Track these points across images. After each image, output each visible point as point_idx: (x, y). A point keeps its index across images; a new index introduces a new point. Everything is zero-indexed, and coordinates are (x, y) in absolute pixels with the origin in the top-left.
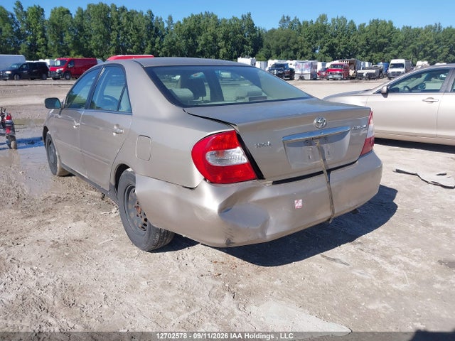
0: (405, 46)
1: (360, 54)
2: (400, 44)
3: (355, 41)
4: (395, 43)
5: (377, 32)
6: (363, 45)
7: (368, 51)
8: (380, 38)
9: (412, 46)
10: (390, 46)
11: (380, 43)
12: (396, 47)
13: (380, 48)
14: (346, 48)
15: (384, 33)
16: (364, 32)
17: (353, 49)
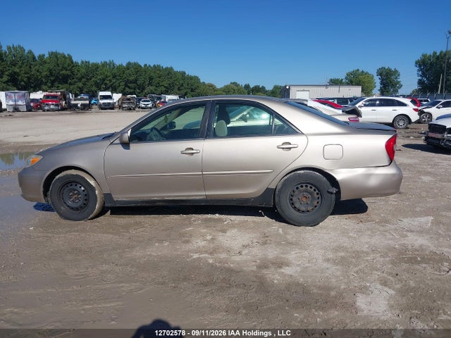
0: (87, 79)
1: (46, 84)
2: (83, 77)
3: (38, 71)
4: (79, 76)
5: (58, 65)
6: (47, 76)
7: (53, 82)
8: (62, 70)
9: (93, 79)
10: (73, 79)
11: (64, 75)
12: (80, 80)
13: (64, 80)
14: (29, 78)
15: (66, 66)
16: (45, 62)
17: (36, 79)
